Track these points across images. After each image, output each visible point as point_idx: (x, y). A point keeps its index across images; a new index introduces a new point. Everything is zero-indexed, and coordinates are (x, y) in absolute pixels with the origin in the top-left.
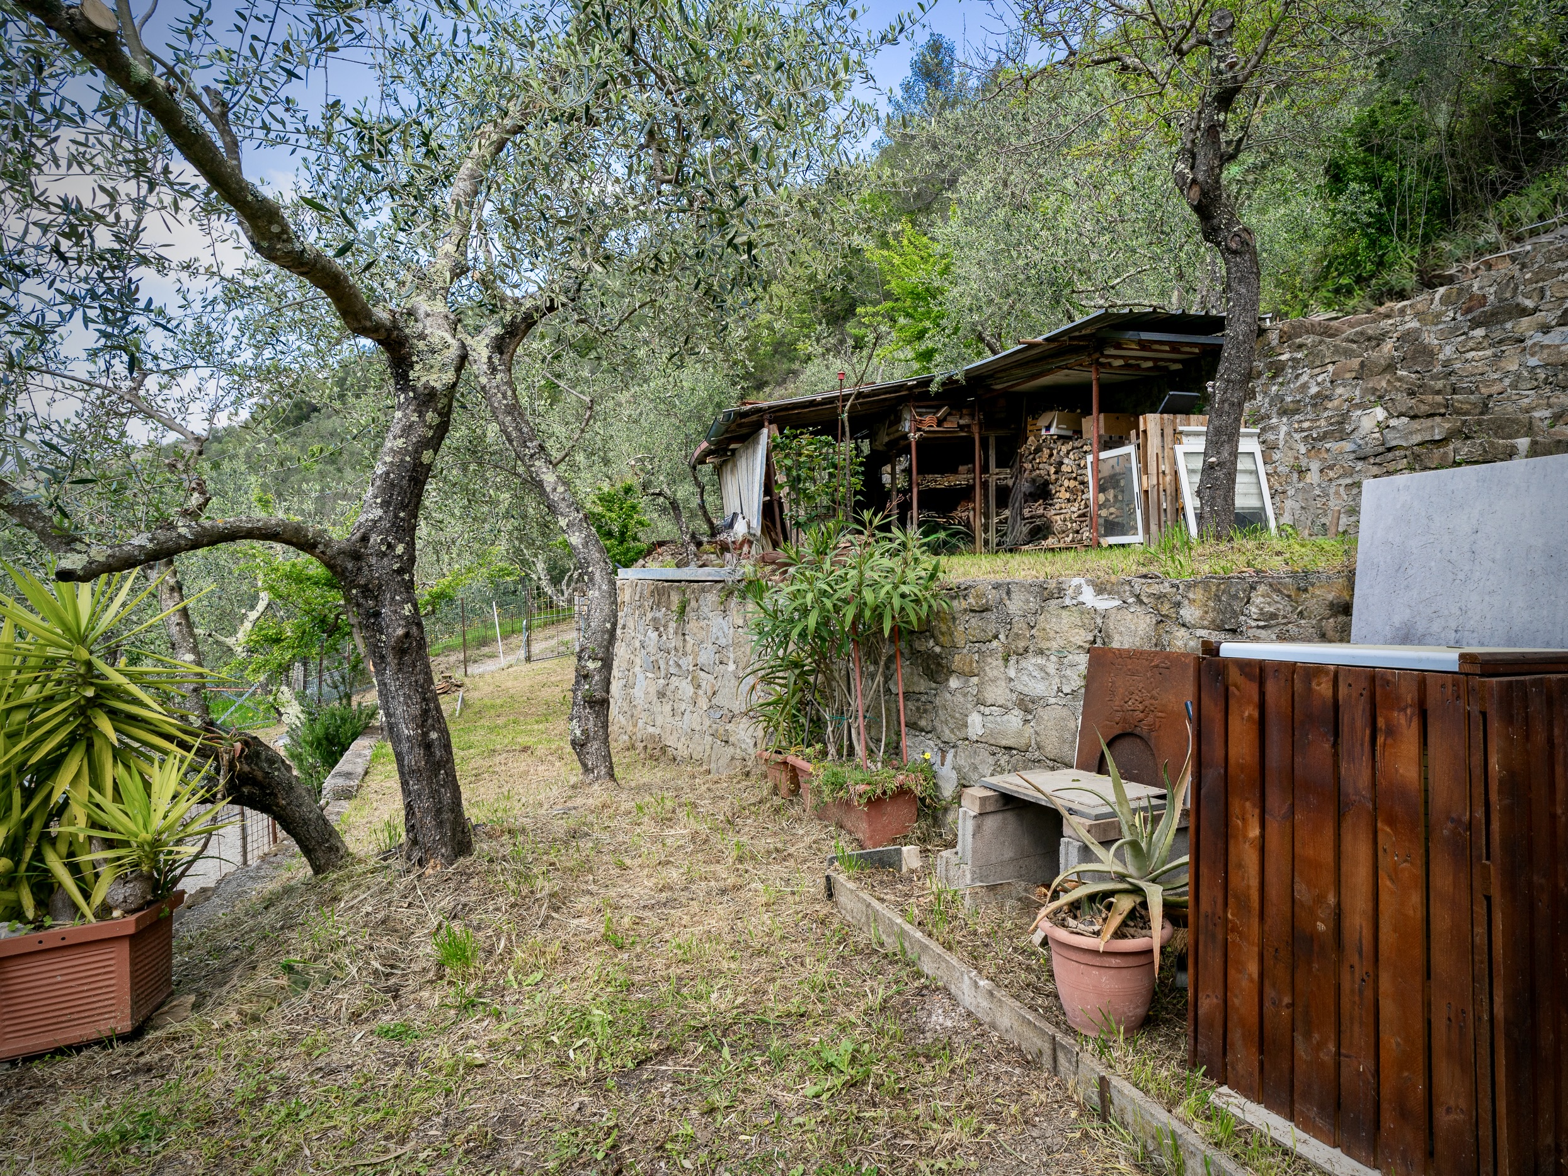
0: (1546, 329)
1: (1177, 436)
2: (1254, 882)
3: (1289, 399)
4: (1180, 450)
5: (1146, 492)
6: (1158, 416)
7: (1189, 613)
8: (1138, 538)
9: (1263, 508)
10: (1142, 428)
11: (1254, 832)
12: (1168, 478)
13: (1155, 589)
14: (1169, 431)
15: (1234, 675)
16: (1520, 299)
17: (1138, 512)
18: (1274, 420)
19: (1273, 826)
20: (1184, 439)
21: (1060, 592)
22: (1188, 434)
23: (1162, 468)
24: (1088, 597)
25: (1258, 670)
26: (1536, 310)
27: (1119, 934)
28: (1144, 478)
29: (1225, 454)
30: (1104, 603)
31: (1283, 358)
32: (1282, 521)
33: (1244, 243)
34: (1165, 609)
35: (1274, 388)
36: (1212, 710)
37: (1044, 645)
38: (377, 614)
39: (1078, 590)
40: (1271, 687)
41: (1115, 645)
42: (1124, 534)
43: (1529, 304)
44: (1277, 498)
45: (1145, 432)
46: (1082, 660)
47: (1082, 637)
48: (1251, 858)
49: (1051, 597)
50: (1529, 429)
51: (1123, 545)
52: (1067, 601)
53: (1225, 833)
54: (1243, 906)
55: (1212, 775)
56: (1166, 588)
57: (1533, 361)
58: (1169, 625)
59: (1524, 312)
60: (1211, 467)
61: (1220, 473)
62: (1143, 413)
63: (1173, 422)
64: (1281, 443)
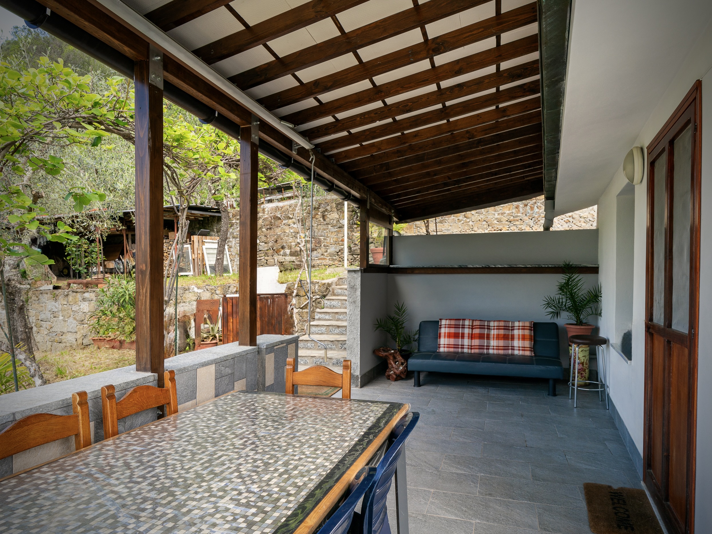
0: (294, 223)
1: (203, 243)
2: (232, 328)
3: (235, 234)
4: (204, 247)
5: (194, 259)
6: (197, 236)
7: (218, 292)
8: (192, 273)
9: (228, 265)
10: (192, 239)
11: (232, 321)
12: (200, 255)
13: (211, 288)
14: (200, 241)
15: (228, 299)
16: (289, 215)
17: (191, 265)
18: (231, 240)
19: (234, 319)
20: (205, 244)
21: (189, 289)
22: (207, 242)
23: (199, 252)
24: (196, 290)
25: (232, 298)
26: (292, 218)
27: (211, 340)
28: (193, 255)
29: (221, 256)
30: (200, 291)
31: (234, 221)
32: (234, 268)
33: (225, 210)
34: (213, 291)
35: (231, 230)
36: (225, 305)
37: (185, 301)
38: (14, 300)
39: (193, 288)
40: (234, 300)
41: (202, 299)
42: (186, 272)
43: (291, 216)
44: (232, 262)
45: (193, 241)
46: (195, 303)
47: (195, 298)
48: (231, 324)
49: (187, 290)
50: (290, 247)
51: (186, 276)
52: (191, 291)
53: (227, 322)
54: (230, 331)
55: (225, 314)
56: (213, 287)
57: (292, 231)
58: (214, 294)
59: (290, 218)
60: (218, 259)
61: (220, 261)
62: (193, 235)
63: (202, 238)
64: (233, 246)
